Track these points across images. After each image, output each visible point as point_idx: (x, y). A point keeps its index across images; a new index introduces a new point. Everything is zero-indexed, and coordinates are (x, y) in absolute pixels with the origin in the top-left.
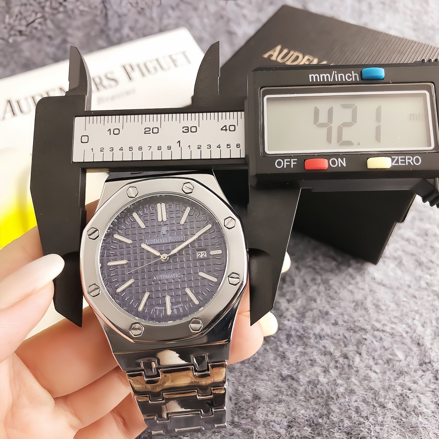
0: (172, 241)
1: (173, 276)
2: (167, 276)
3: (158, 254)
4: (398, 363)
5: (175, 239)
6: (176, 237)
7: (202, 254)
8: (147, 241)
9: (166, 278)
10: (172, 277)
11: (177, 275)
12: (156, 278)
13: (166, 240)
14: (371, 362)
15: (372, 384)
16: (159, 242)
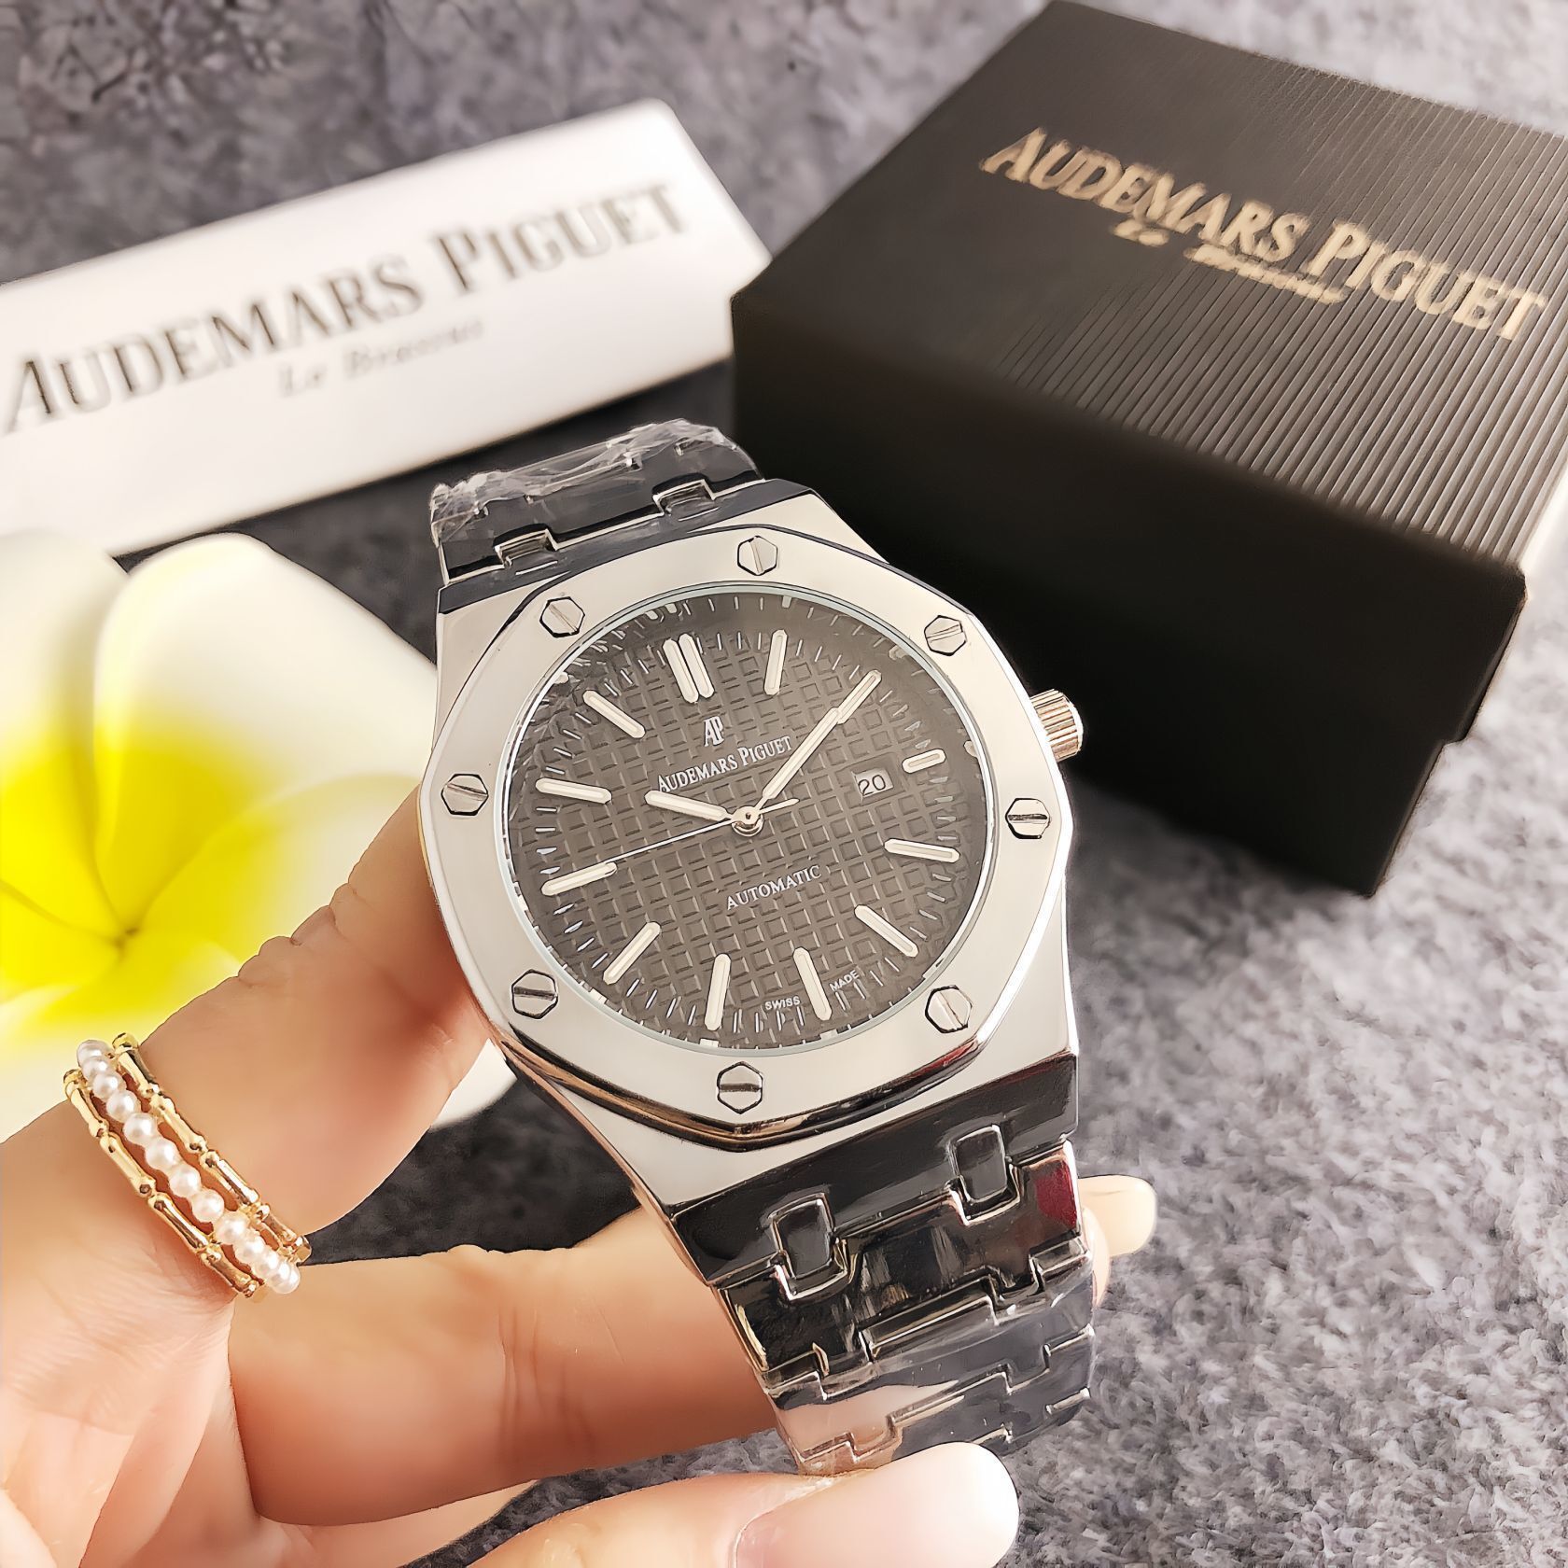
4: (1418, 1302)
14: (1324, 1298)
15: (1327, 1377)
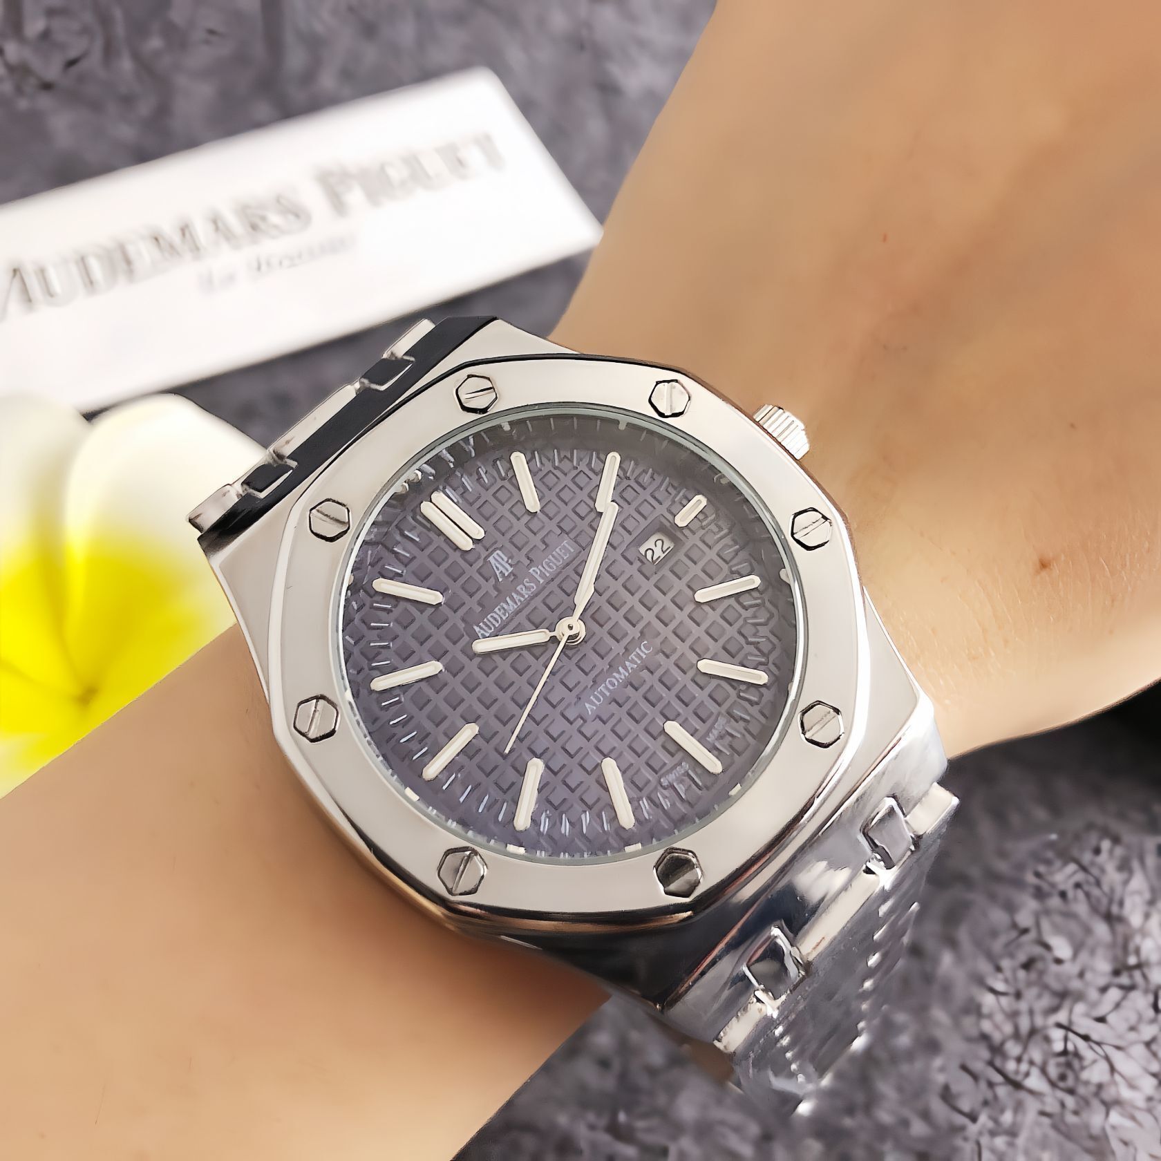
0: (548, 575)
1: (633, 661)
2: (622, 675)
3: (540, 636)
5: (551, 564)
6: (550, 557)
7: (653, 547)
8: (481, 628)
9: (618, 681)
10: (632, 668)
11: (642, 651)
12: (595, 705)
13: (532, 584)
16: (516, 607)
